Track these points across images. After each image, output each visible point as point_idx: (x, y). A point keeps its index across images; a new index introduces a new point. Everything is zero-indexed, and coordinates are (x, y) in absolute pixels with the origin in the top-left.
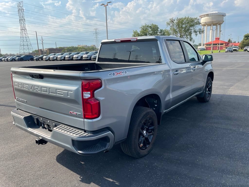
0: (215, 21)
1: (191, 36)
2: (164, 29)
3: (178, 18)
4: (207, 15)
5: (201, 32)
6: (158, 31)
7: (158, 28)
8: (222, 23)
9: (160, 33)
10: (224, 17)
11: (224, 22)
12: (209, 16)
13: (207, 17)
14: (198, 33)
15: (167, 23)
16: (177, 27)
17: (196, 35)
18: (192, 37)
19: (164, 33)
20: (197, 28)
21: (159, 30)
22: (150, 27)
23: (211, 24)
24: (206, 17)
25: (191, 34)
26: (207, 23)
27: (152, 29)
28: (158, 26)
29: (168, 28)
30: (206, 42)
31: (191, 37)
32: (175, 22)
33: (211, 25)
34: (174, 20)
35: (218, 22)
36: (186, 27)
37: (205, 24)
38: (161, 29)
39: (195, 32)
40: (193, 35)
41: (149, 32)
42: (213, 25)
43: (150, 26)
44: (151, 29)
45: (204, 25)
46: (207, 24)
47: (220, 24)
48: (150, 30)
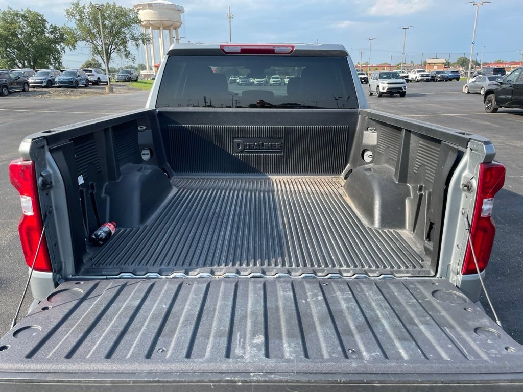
0: (166, 19)
1: (125, 47)
2: (60, 25)
3: (91, 3)
4: (150, 6)
5: (146, 40)
6: (45, 27)
7: (45, 21)
8: (180, 26)
9: (52, 34)
10: (181, 15)
11: (182, 23)
12: (153, 9)
13: (150, 9)
14: (140, 42)
15: (68, 12)
16: (92, 23)
17: (137, 45)
18: (129, 49)
19: (62, 35)
20: (138, 30)
21: (48, 25)
22: (24, 17)
23: (159, 25)
24: (148, 10)
25: (126, 42)
26: (150, 22)
27: (29, 22)
28: (43, 15)
29: (72, 24)
30: (155, 64)
31: (126, 50)
32: (85, 10)
33: (159, 28)
34: (84, 8)
35: (171, 23)
36: (113, 25)
37: (147, 24)
38: (54, 25)
39: (135, 39)
40: (131, 46)
41: (22, 29)
42: (164, 28)
43: (23, 13)
44: (27, 21)
45: (147, 27)
46: (151, 24)
47: (176, 28)
48: (24, 23)
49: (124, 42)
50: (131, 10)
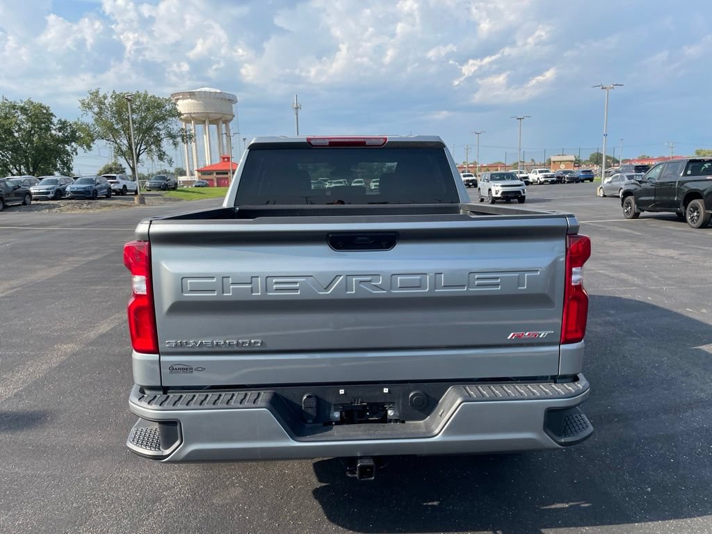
0: (213, 112)
1: (159, 146)
2: (71, 120)
3: (114, 92)
4: (192, 95)
5: (187, 138)
6: (51, 123)
7: (52, 114)
8: (231, 120)
9: (60, 132)
10: (233, 105)
11: (234, 116)
12: (196, 99)
13: (192, 99)
14: (179, 139)
15: (83, 104)
16: (115, 117)
17: (175, 144)
18: (163, 149)
19: (74, 132)
20: (176, 125)
21: (55, 120)
22: (23, 110)
23: (204, 119)
24: (190, 100)
25: (160, 141)
26: (193, 115)
27: (30, 117)
28: (48, 107)
29: (89, 119)
30: (198, 166)
31: (160, 151)
32: (106, 101)
33: (204, 122)
34: (105, 98)
35: (219, 116)
36: (144, 119)
37: (188, 117)
38: (63, 120)
39: (172, 136)
40: (166, 144)
41: (19, 126)
42: (211, 122)
43: (22, 105)
44: (27, 115)
45: (187, 121)
46: (193, 118)
47: (226, 122)
48: (23, 117)
49: (157, 141)
50: (166, 100)
